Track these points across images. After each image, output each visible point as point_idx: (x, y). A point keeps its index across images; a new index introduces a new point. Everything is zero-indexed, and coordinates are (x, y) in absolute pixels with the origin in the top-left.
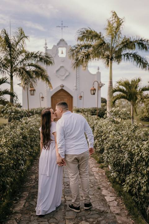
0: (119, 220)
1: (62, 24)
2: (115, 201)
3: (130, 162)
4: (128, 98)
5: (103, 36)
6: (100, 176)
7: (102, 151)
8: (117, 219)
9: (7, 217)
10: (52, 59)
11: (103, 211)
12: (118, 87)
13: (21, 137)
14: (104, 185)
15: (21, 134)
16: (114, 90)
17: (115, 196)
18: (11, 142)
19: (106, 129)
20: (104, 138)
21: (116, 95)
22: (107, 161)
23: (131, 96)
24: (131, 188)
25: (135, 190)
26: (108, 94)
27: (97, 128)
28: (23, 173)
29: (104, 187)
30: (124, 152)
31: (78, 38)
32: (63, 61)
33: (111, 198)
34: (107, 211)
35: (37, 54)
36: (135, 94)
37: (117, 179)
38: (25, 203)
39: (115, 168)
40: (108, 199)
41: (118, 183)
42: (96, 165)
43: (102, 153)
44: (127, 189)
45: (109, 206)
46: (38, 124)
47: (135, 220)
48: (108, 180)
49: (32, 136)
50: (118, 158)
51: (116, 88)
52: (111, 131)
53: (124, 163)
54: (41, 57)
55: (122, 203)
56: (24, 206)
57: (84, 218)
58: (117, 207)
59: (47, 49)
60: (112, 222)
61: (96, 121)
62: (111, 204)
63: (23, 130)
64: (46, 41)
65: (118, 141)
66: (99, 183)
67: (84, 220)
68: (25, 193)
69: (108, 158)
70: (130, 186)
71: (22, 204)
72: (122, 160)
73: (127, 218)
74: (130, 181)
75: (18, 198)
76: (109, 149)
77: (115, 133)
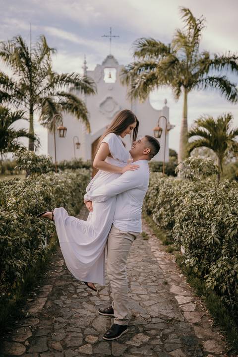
0: (198, 334)
1: (111, 32)
2: (191, 304)
3: (218, 241)
4: (212, 145)
5: (174, 50)
6: (167, 264)
7: (171, 225)
8: (196, 331)
9: (17, 322)
10: (94, 85)
11: (173, 319)
12: (197, 129)
13: (41, 198)
14: (174, 277)
15: (42, 193)
16: (190, 133)
17: (191, 296)
18: (24, 202)
19: (179, 189)
20: (176, 203)
21: (193, 141)
22: (179, 241)
23: (216, 142)
24: (218, 283)
25: (225, 287)
26: (181, 140)
27: (164, 189)
28: (44, 256)
29: (173, 280)
30: (210, 224)
31: (136, 53)
32: (111, 90)
33: (185, 298)
34: (179, 319)
35: (71, 78)
36: (224, 139)
37: (196, 269)
38: (46, 302)
39: (193, 252)
40: (180, 299)
41: (196, 275)
42: (160, 247)
43: (171, 229)
44: (212, 285)
45: (182, 311)
46: (70, 182)
47: (226, 334)
48: (180, 271)
49: (60, 199)
50: (199, 235)
51: (194, 131)
52: (187, 192)
53: (209, 243)
54: (77, 81)
55: (203, 307)
56: (44, 306)
57: (141, 329)
58: (196, 313)
59: (87, 70)
60: (187, 336)
61: (162, 179)
62: (185, 308)
63: (46, 188)
64: (85, 58)
65: (199, 207)
66: (165, 275)
67: (140, 331)
68: (46, 286)
69: (181, 235)
70: (217, 280)
71: (41, 303)
72: (206, 237)
73: (212, 330)
74: (218, 272)
75: (35, 294)
76: (183, 221)
77: (193, 194)
